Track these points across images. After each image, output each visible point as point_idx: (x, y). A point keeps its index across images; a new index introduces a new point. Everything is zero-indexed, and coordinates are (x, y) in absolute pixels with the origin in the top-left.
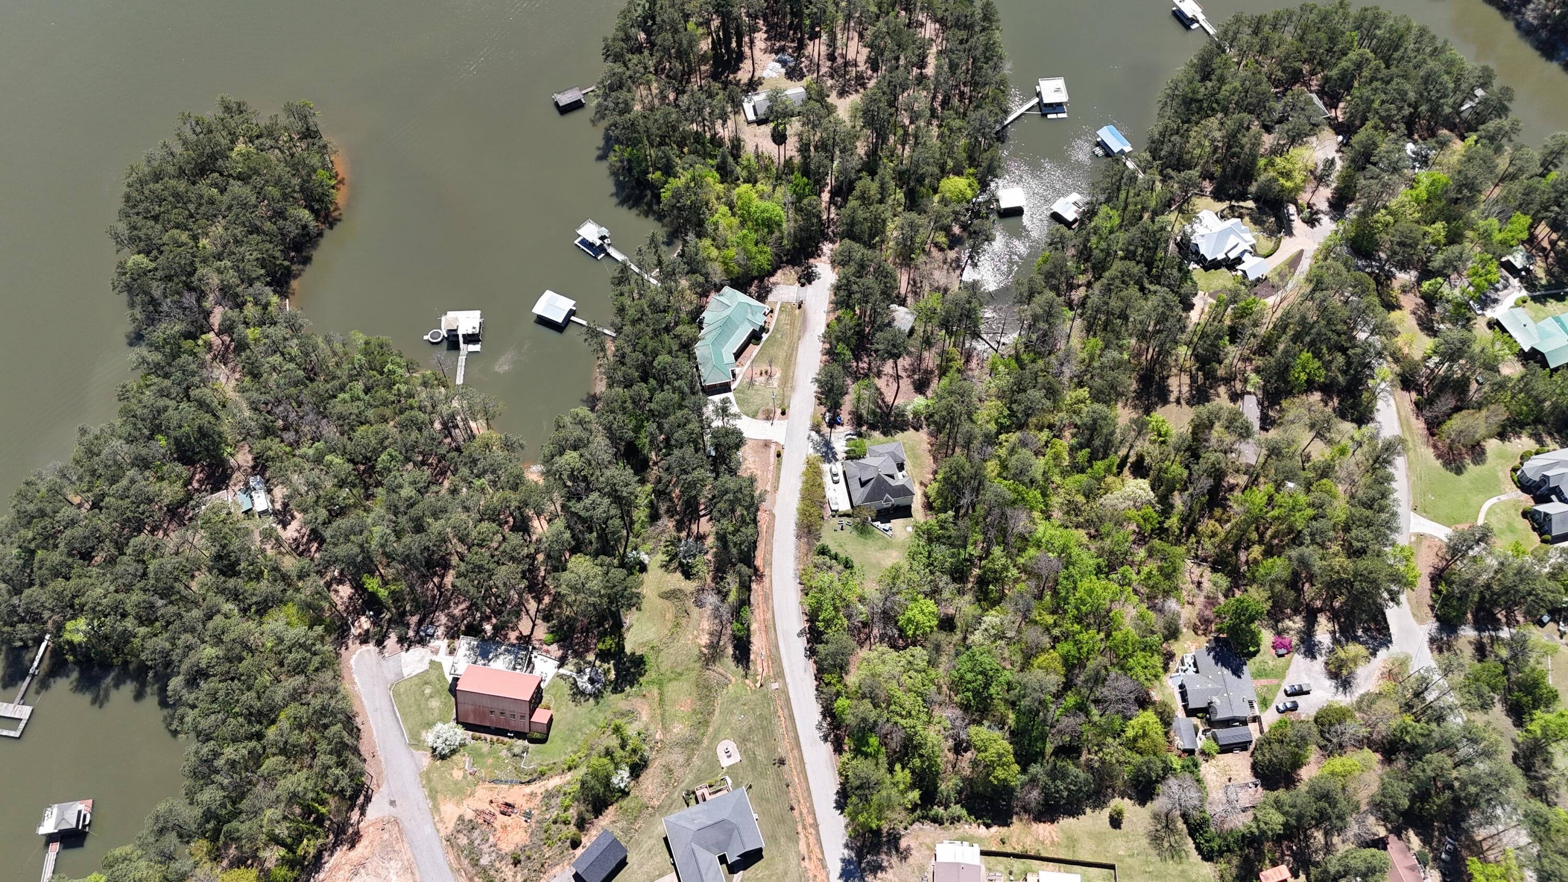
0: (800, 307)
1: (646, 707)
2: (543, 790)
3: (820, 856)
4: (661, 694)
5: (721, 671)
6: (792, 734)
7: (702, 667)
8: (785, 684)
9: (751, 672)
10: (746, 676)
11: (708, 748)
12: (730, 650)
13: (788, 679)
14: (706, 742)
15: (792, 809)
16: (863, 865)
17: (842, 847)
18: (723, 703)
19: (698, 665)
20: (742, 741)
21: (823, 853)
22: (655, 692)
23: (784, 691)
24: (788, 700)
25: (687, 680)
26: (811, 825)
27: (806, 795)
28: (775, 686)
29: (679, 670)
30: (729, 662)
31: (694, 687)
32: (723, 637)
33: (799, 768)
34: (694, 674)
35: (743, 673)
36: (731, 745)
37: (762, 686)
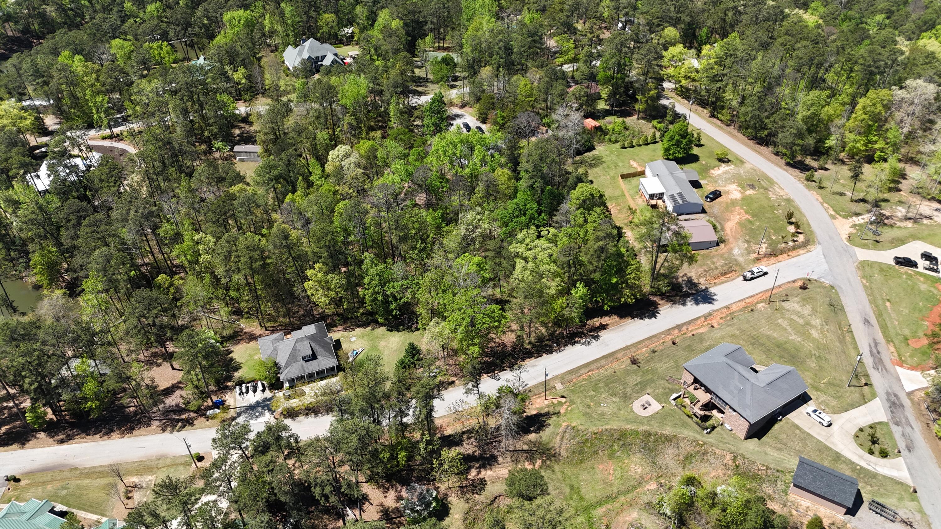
0: (17, 480)
1: (620, 519)
3: (703, 319)
4: (600, 504)
5: (558, 439)
6: (603, 362)
7: (557, 461)
8: (554, 378)
9: (551, 410)
10: (557, 414)
11: (649, 424)
12: (532, 436)
13: (548, 377)
15: (674, 344)
16: (694, 292)
17: (686, 307)
18: (595, 425)
19: (557, 468)
20: (627, 398)
21: (699, 318)
22: (600, 511)
23: (562, 378)
24: (571, 372)
25: (577, 477)
26: (680, 331)
27: (655, 339)
28: (559, 386)
29: (567, 490)
30: (545, 435)
31: (584, 465)
32: (519, 447)
33: (634, 349)
34: (568, 471)
35: (554, 418)
36: (636, 406)
37: (563, 397)
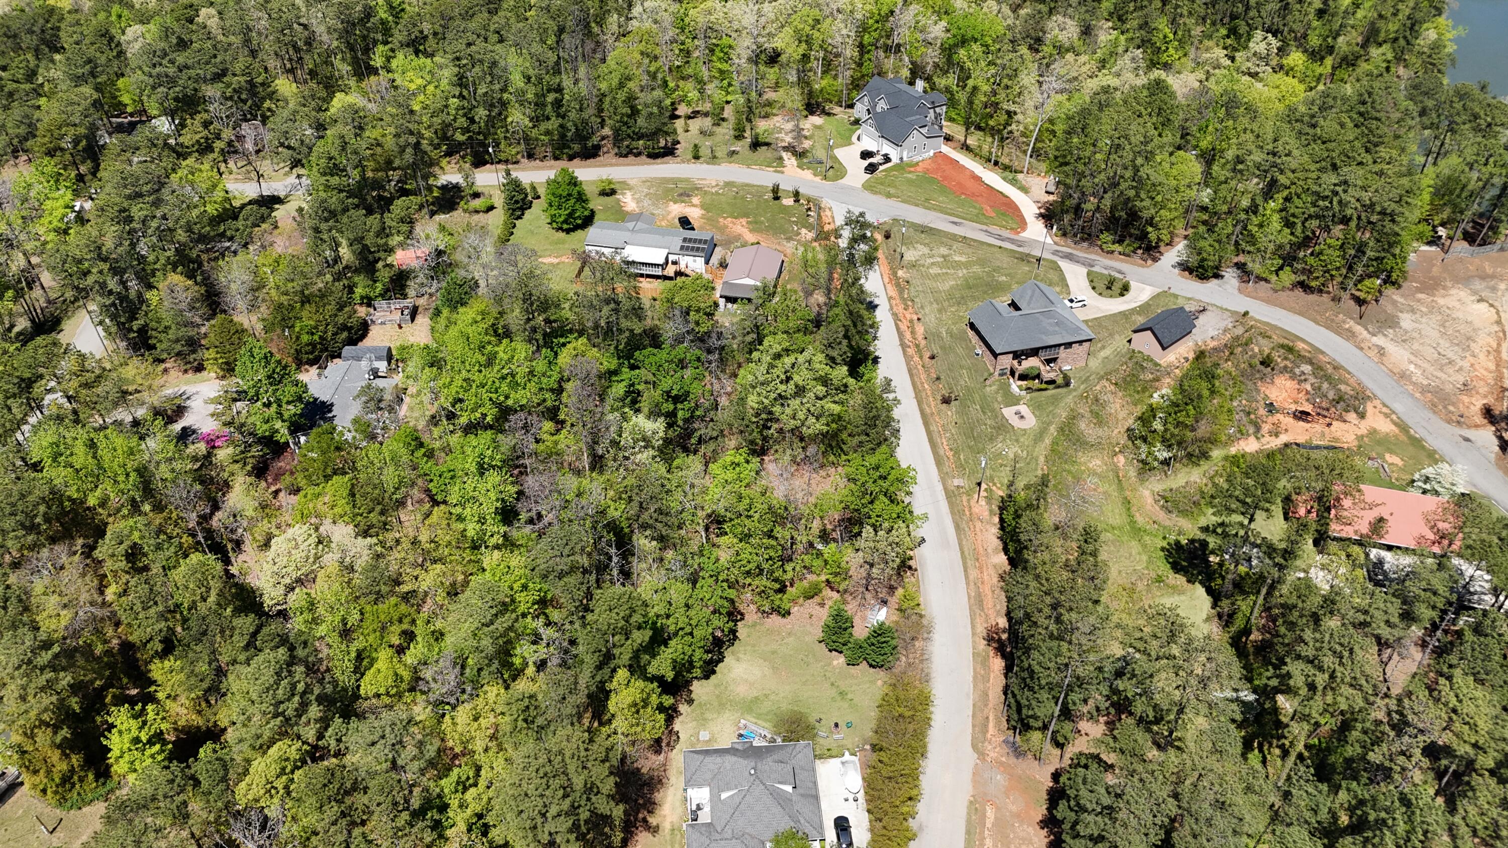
2: (1263, 440)
3: (900, 322)
6: (933, 428)
8: (943, 481)
9: (996, 503)
11: (1050, 423)
13: (940, 487)
14: (1053, 429)
15: (932, 357)
20: (1002, 428)
23: (945, 475)
24: (939, 464)
26: (910, 347)
27: (915, 371)
28: (958, 482)
33: (924, 394)
36: (1017, 424)
37: (979, 484)
